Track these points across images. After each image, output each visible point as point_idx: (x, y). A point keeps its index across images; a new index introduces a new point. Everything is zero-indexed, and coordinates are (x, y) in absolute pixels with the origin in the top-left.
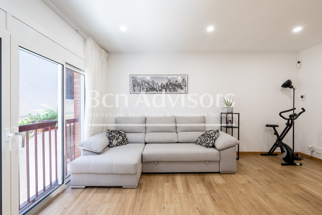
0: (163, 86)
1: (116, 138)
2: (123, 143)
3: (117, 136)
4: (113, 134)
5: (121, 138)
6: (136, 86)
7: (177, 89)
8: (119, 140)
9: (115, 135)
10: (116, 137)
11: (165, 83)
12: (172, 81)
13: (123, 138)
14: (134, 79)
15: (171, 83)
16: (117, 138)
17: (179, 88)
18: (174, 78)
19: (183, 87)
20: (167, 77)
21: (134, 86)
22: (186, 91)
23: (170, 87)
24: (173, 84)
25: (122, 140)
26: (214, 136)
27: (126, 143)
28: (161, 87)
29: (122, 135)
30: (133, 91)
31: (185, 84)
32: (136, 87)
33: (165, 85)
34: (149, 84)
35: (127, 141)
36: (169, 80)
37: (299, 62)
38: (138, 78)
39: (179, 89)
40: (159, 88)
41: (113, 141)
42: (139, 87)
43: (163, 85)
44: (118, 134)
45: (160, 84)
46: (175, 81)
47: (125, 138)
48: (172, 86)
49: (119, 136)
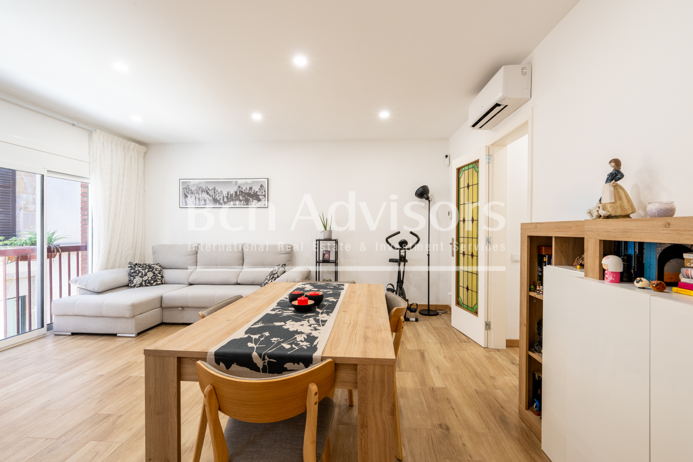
0: (229, 197)
1: (140, 274)
2: (152, 282)
3: (143, 271)
4: (136, 269)
5: (150, 275)
7: (251, 200)
8: (145, 278)
9: (141, 270)
10: (142, 273)
11: (232, 192)
12: (244, 188)
13: (153, 276)
14: (185, 186)
15: (242, 192)
16: (142, 274)
17: (254, 199)
18: (247, 183)
19: (261, 197)
20: (236, 181)
21: (186, 196)
22: (265, 205)
23: (241, 198)
24: (246, 194)
25: (151, 278)
26: (277, 273)
27: (158, 283)
28: (227, 197)
29: (154, 270)
30: (184, 204)
31: (264, 192)
32: (189, 198)
33: (232, 195)
34: (208, 193)
35: (162, 280)
36: (239, 187)
37: (447, 156)
38: (192, 183)
39: (255, 201)
40: (223, 200)
41: (134, 278)
42: (194, 197)
43: (229, 195)
44: (147, 270)
45: (225, 193)
46: (248, 188)
47: (159, 275)
48: (244, 196)
49: (148, 271)
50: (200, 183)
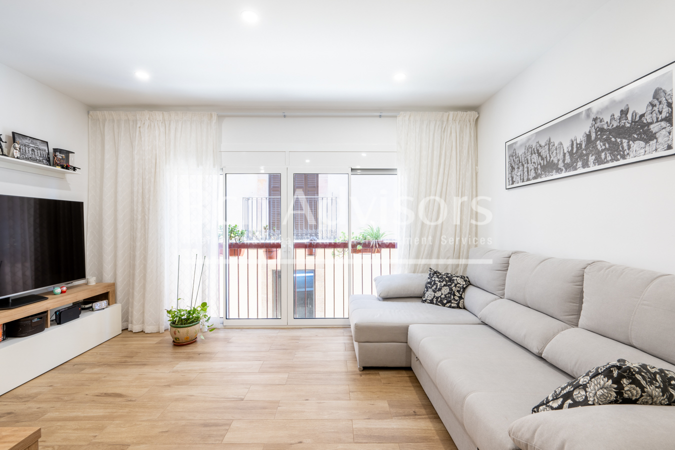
0: (575, 150)
1: (435, 287)
2: (445, 302)
3: (439, 284)
4: (433, 279)
5: (446, 290)
6: (516, 167)
7: (625, 145)
8: (438, 294)
9: (437, 282)
10: (437, 286)
11: (580, 137)
13: (449, 293)
14: (512, 152)
15: (602, 130)
16: (436, 288)
17: (634, 140)
18: (614, 103)
19: (654, 128)
20: (589, 109)
21: (513, 168)
23: (600, 145)
24: (611, 131)
25: (445, 295)
27: (453, 305)
28: (571, 153)
29: (453, 285)
31: (666, 110)
32: (516, 170)
33: (581, 144)
34: (539, 154)
35: (459, 303)
36: (595, 120)
38: (518, 144)
39: (637, 145)
40: (564, 161)
41: (428, 290)
42: (521, 168)
43: (575, 145)
44: (444, 283)
45: (567, 146)
46: (617, 115)
47: (457, 294)
48: (608, 140)
49: (445, 285)
50: (529, 139)
